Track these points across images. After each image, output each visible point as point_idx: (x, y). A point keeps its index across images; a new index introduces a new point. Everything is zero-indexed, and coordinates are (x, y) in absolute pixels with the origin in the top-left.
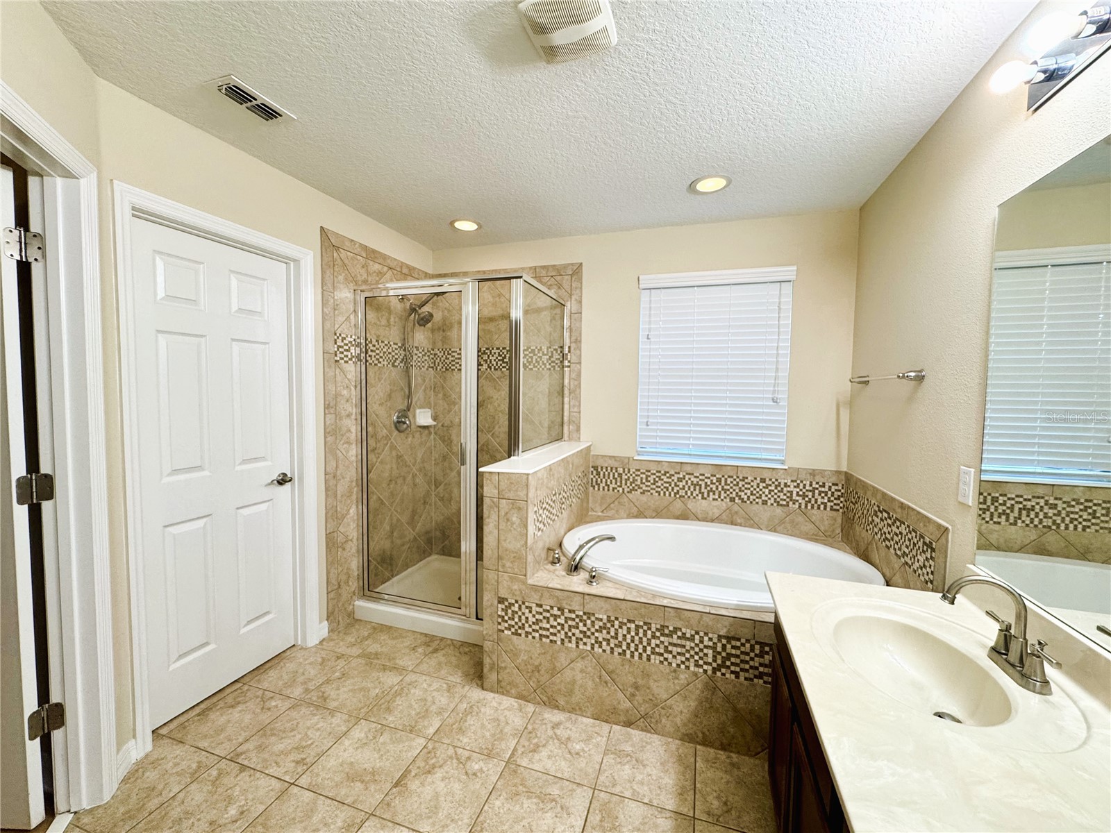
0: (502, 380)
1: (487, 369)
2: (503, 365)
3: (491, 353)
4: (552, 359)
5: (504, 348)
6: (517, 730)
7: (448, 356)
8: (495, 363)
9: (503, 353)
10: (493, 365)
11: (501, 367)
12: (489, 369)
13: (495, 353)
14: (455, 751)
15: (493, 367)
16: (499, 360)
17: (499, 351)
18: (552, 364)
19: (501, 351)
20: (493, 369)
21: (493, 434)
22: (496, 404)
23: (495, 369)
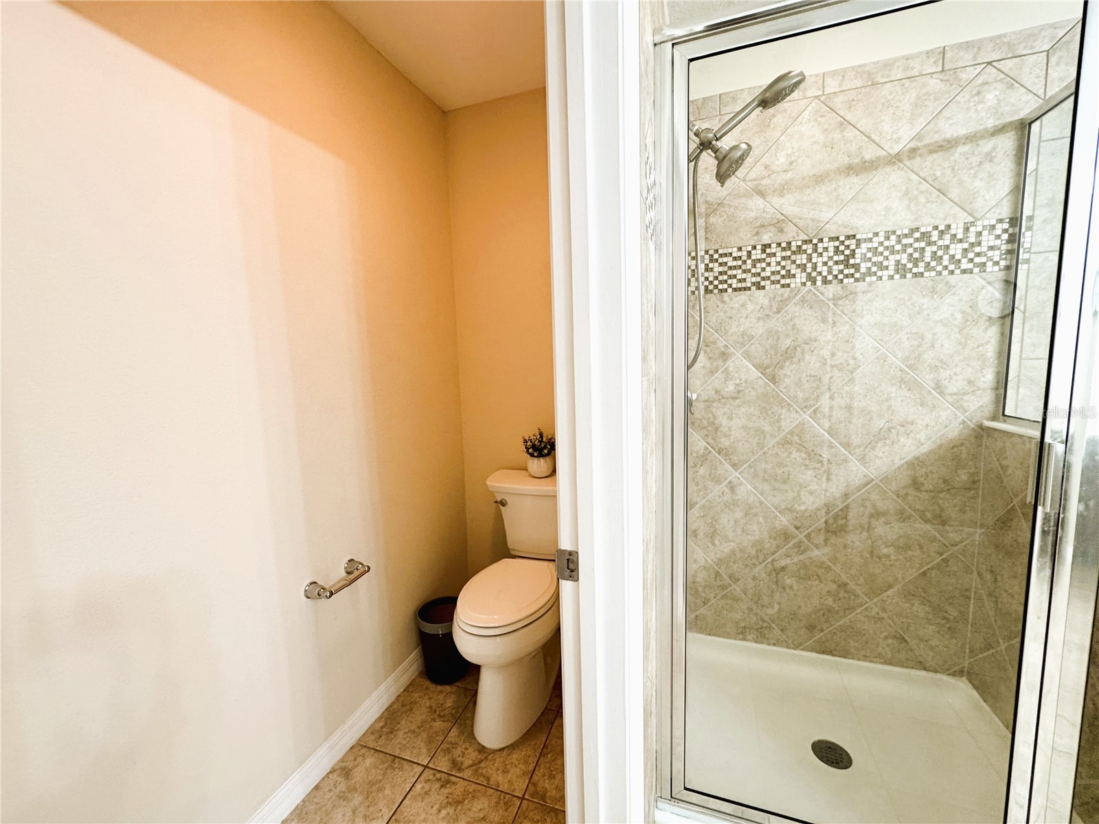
0: (840, 302)
1: (804, 284)
2: (846, 272)
3: (815, 250)
4: (977, 249)
5: (848, 237)
7: (711, 265)
8: (825, 268)
9: (848, 247)
10: (820, 273)
11: (841, 277)
12: (809, 283)
13: (826, 249)
15: (819, 278)
16: (836, 263)
17: (837, 243)
18: (977, 260)
19: (843, 243)
20: (819, 283)
21: (815, 411)
22: (826, 353)
23: (825, 282)
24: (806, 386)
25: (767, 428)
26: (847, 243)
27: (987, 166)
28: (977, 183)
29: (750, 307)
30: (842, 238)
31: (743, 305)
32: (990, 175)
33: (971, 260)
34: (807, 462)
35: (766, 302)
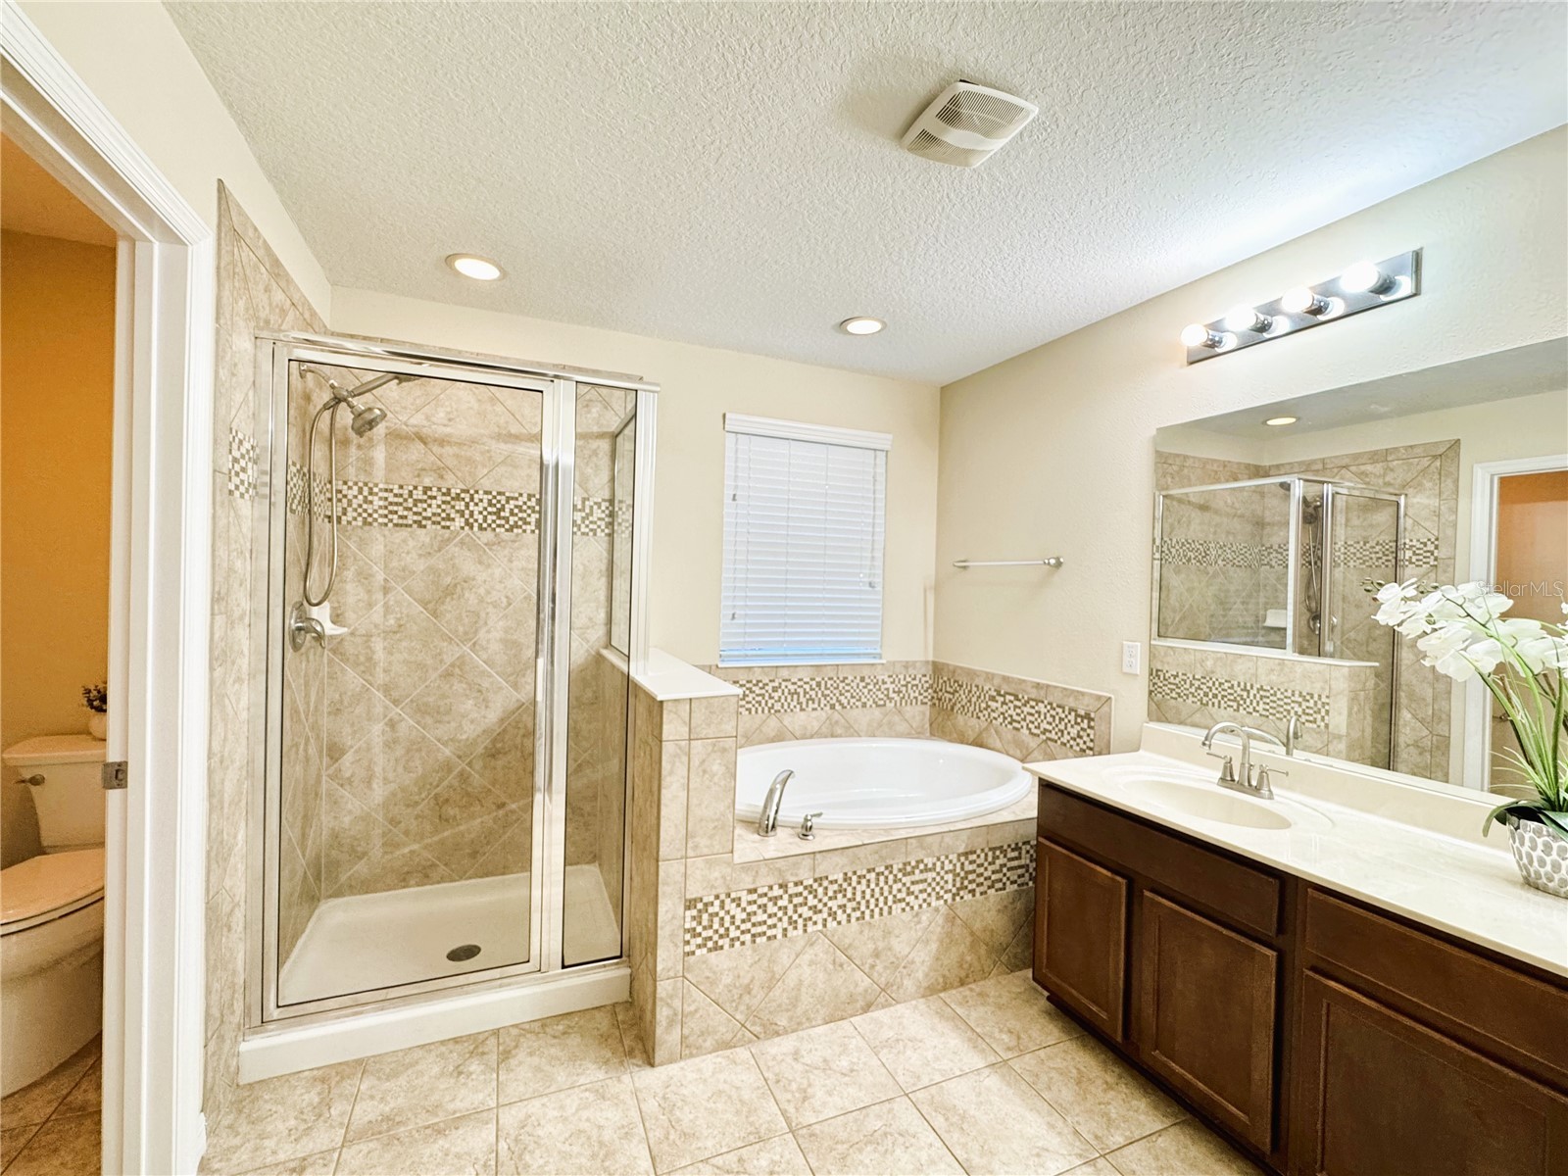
0: (494, 548)
1: (462, 528)
2: (498, 522)
3: (472, 499)
4: (591, 519)
5: (499, 493)
6: (758, 1088)
7: (370, 498)
8: (481, 517)
9: (499, 502)
10: (476, 521)
11: (494, 526)
12: (467, 528)
13: (481, 500)
14: (713, 1165)
15: (476, 525)
16: (490, 513)
17: (490, 497)
18: (591, 526)
19: (495, 497)
20: (476, 529)
21: (474, 644)
22: (482, 591)
23: (481, 528)
24: (466, 620)
25: (429, 662)
26: (499, 498)
27: (594, 459)
28: (589, 470)
29: (411, 543)
30: (494, 493)
31: (404, 541)
32: (596, 466)
33: (587, 526)
34: (468, 692)
35: (428, 540)
